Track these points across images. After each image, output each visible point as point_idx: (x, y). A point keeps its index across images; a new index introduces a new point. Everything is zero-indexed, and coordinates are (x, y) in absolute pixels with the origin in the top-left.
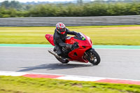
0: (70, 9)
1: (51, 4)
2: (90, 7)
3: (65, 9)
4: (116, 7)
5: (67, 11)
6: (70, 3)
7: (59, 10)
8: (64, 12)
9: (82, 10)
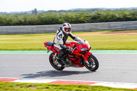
0: (25, 19)
1: (8, 15)
2: (44, 16)
3: (21, 18)
4: (66, 17)
5: (23, 20)
6: (26, 13)
7: (15, 20)
8: (20, 21)
9: (37, 19)
